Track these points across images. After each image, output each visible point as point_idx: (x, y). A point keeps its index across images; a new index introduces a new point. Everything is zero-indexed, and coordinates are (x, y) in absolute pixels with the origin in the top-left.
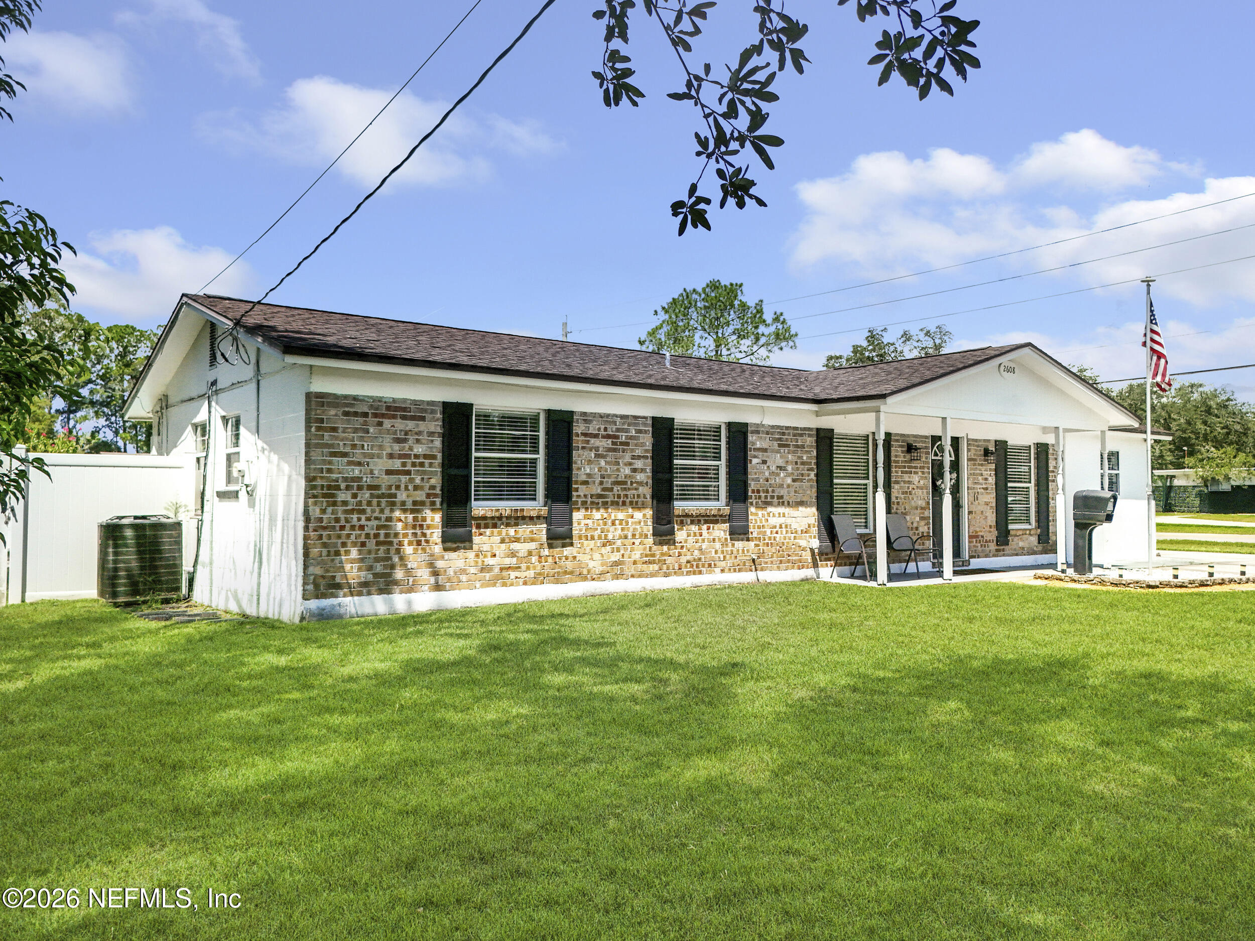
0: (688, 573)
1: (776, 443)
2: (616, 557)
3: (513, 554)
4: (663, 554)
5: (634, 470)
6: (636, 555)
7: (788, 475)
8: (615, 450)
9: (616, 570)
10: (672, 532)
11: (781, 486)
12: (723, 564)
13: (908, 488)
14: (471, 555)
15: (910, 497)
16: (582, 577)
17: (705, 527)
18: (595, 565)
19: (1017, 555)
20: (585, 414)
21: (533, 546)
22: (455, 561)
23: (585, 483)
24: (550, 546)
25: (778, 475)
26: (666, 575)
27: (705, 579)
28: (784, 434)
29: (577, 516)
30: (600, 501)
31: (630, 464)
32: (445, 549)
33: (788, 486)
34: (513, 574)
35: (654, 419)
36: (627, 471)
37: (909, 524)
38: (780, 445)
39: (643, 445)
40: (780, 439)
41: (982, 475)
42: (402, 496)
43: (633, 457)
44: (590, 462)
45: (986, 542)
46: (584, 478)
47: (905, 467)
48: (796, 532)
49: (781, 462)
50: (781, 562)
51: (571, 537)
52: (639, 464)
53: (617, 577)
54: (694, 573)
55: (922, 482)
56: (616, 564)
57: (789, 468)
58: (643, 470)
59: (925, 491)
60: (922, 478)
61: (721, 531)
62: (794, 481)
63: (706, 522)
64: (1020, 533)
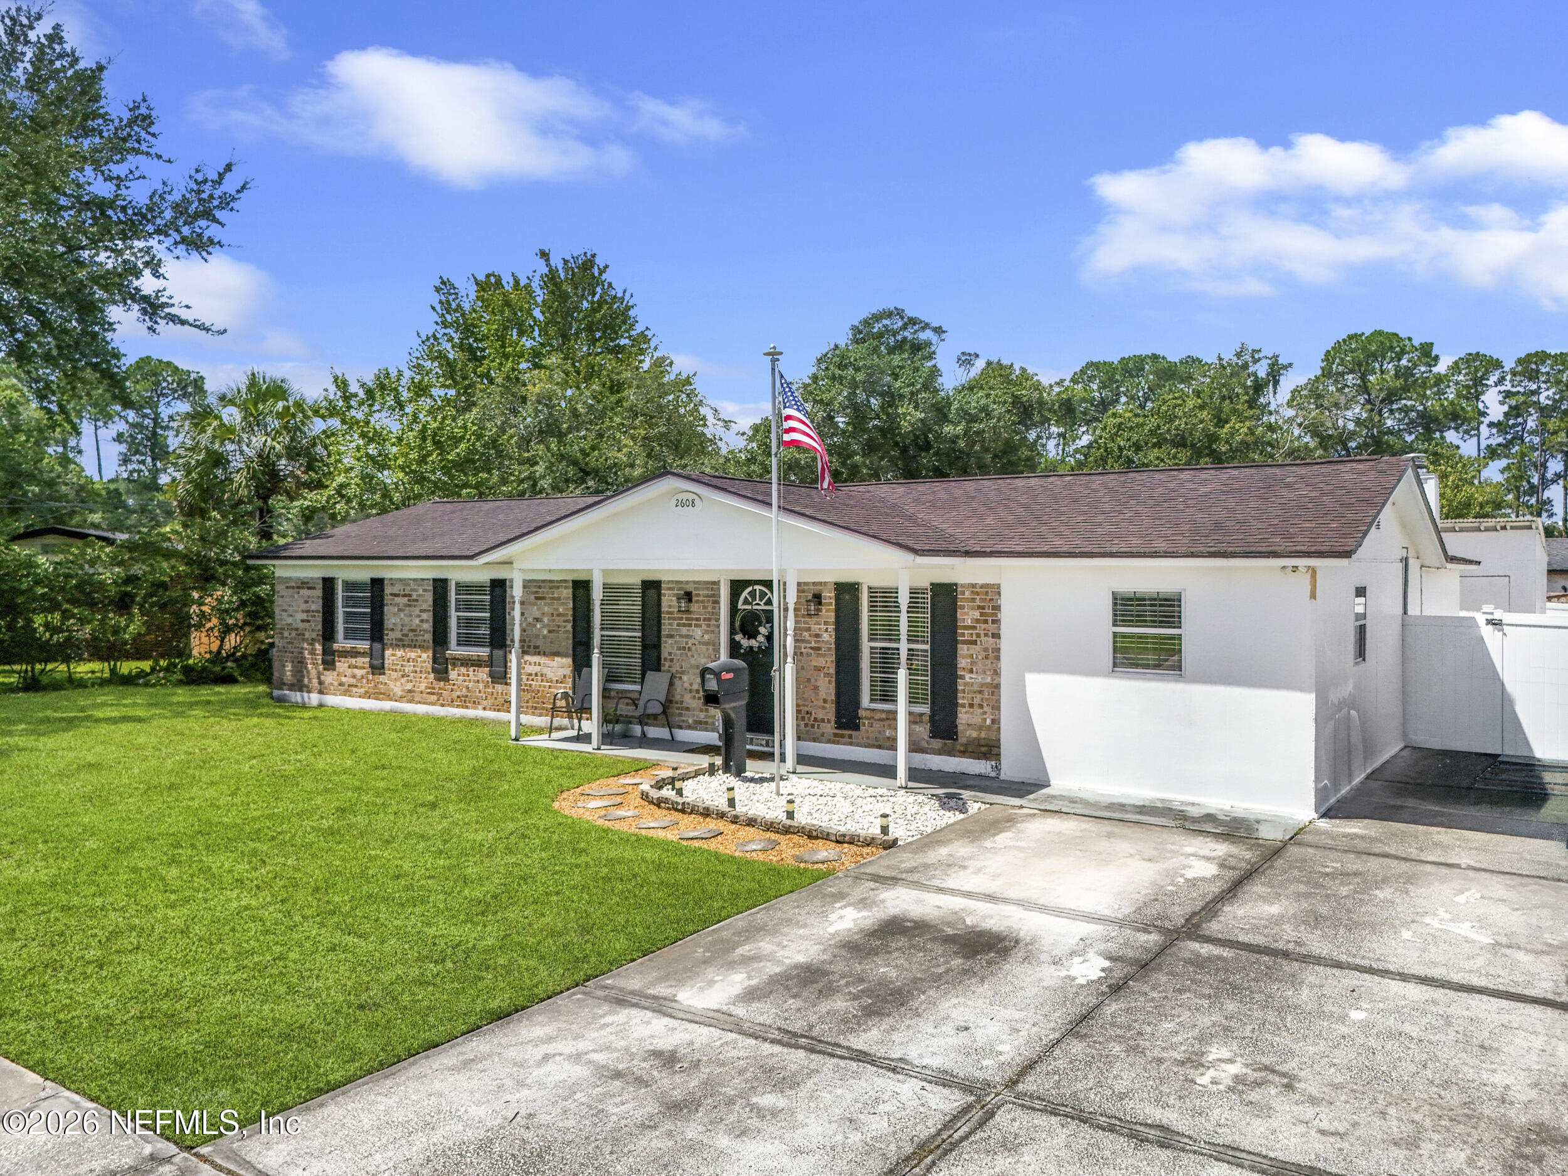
0: (458, 706)
1: (532, 597)
2: (409, 686)
3: (354, 677)
4: (440, 689)
5: (422, 621)
6: (423, 686)
7: (544, 626)
8: (409, 606)
9: (410, 696)
10: (446, 671)
11: (537, 636)
12: (485, 702)
13: (687, 643)
14: (335, 673)
15: (690, 654)
16: (389, 697)
17: (471, 669)
18: (398, 690)
19: (879, 747)
20: (391, 579)
21: (363, 672)
22: (329, 677)
23: (392, 630)
24: (373, 674)
25: (535, 626)
26: (443, 705)
27: (471, 713)
28: (540, 587)
29: (388, 653)
30: (400, 644)
31: (419, 616)
32: (325, 669)
33: (545, 637)
34: (354, 690)
35: (434, 580)
36: (417, 621)
37: (686, 685)
38: (537, 598)
39: (426, 601)
40: (537, 592)
41: (809, 629)
42: (307, 635)
43: (422, 611)
44: (395, 615)
45: (816, 720)
46: (391, 626)
47: (681, 619)
48: (551, 682)
49: (537, 614)
50: (536, 708)
51: (383, 668)
52: (425, 616)
53: (410, 701)
54: (463, 707)
55: (706, 637)
56: (410, 691)
57: (546, 620)
58: (427, 621)
59: (711, 648)
60: (707, 632)
61: (483, 674)
62: (550, 632)
63: (472, 665)
64: (884, 716)
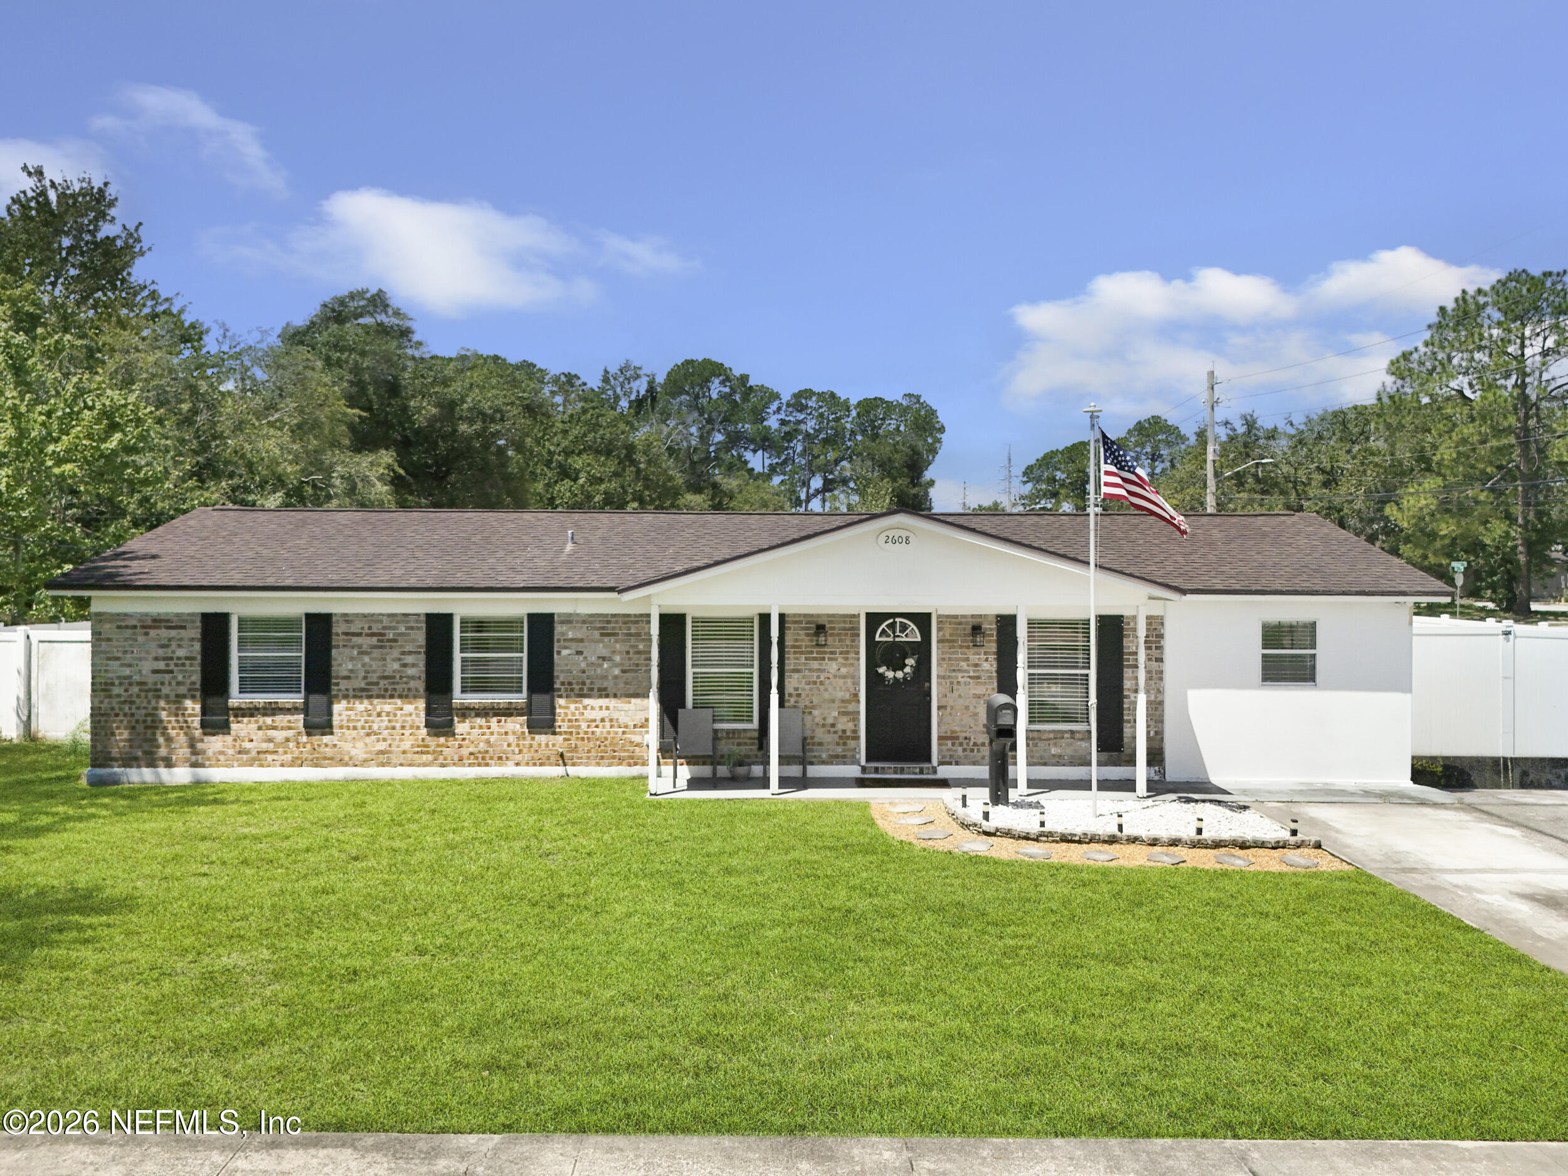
0: (470, 765)
1: (597, 633)
2: (382, 746)
3: (270, 740)
4: (438, 746)
5: (405, 665)
6: (406, 745)
7: (617, 665)
8: (381, 647)
9: (383, 758)
10: (450, 724)
11: (605, 677)
12: (518, 757)
13: (818, 677)
14: (229, 739)
15: (822, 688)
16: (342, 763)
17: (495, 719)
18: (358, 751)
19: (1045, 764)
20: (346, 615)
21: (290, 733)
22: (215, 744)
23: (348, 678)
24: (309, 734)
25: (601, 666)
26: (443, 766)
27: (493, 771)
28: (608, 622)
29: (338, 708)
30: (364, 693)
31: (399, 659)
32: (205, 734)
33: (616, 677)
34: (270, 757)
35: (429, 616)
36: (396, 666)
37: (817, 720)
38: (602, 635)
39: (414, 641)
40: (603, 628)
41: (967, 659)
42: (165, 690)
43: (403, 653)
44: (352, 659)
45: (975, 744)
46: (345, 673)
47: (812, 652)
48: (626, 727)
49: (605, 652)
50: (602, 758)
51: (331, 726)
52: (409, 659)
53: (383, 765)
54: (479, 765)
55: (844, 670)
56: (382, 752)
57: (617, 658)
58: (414, 665)
59: (849, 681)
60: (844, 665)
61: (516, 724)
62: (624, 671)
63: (496, 715)
64: (1052, 736)
